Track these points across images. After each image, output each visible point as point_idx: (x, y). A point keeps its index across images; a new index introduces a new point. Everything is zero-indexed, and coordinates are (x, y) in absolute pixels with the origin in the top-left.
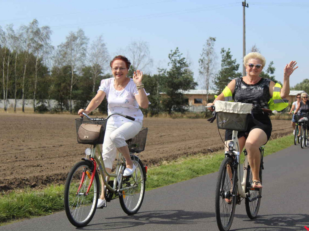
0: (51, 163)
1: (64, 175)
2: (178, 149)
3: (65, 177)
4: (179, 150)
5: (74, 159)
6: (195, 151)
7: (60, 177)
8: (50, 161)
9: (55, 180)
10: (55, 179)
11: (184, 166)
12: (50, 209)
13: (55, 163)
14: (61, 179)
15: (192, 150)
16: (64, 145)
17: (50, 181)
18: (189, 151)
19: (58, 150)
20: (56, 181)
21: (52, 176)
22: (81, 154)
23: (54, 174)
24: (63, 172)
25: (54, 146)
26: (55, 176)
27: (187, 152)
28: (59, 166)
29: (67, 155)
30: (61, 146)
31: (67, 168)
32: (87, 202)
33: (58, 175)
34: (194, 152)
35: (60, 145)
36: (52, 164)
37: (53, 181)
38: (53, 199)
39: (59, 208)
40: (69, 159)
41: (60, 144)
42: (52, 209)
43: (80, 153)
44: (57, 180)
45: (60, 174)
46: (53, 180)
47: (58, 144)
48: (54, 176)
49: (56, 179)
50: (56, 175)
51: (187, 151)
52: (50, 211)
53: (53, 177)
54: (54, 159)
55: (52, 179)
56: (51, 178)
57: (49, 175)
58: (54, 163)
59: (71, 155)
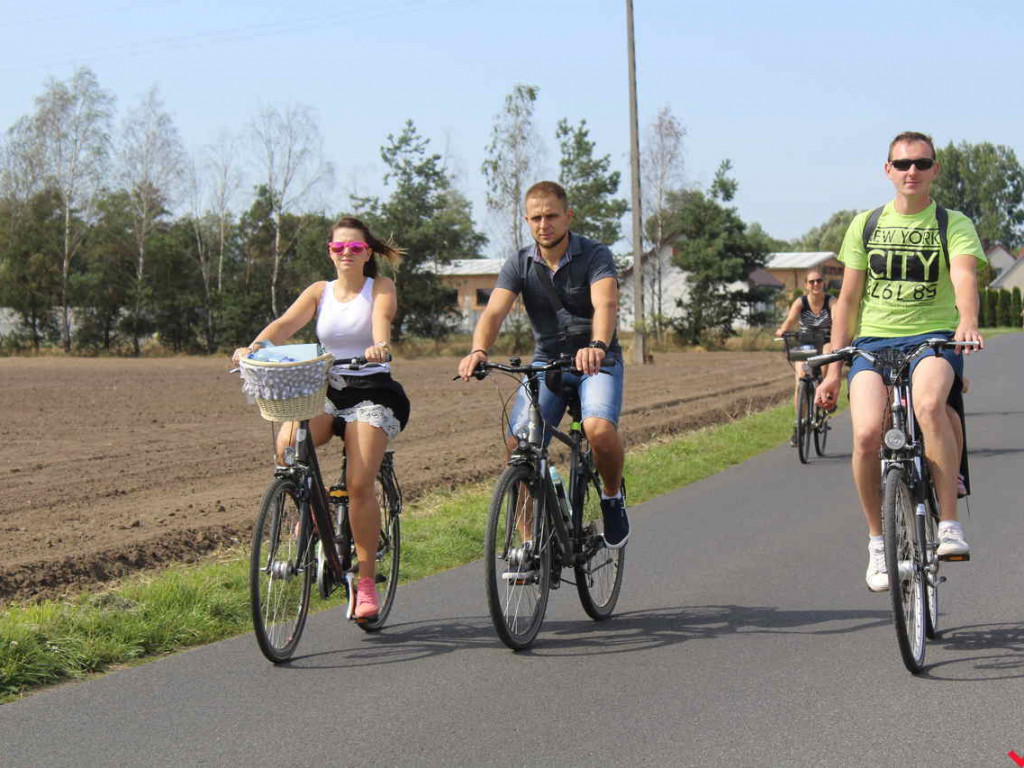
0: (7, 527)
1: (55, 568)
2: (424, 467)
3: (56, 574)
4: (427, 468)
5: (85, 512)
6: (478, 468)
7: (40, 576)
8: (5, 520)
9: (25, 584)
10: (23, 581)
11: (443, 523)
12: (13, 681)
13: (23, 529)
14: (43, 583)
15: (468, 468)
16: (48, 465)
17: (10, 589)
18: (459, 471)
19: (30, 483)
20: (27, 587)
21: (13, 572)
22: (108, 496)
23: (24, 567)
24: (48, 557)
25: (18, 470)
26: (24, 571)
27: (454, 476)
28: (35, 540)
29: (59, 501)
30: (40, 467)
31: (61, 545)
32: (132, 653)
33: (33, 569)
34: (477, 474)
35: (34, 466)
36: (13, 532)
37: (19, 588)
38: (20, 651)
39: (40, 678)
40: (68, 513)
41: (34, 461)
42: (18, 681)
43: (102, 491)
44: (32, 584)
45: (39, 564)
46: (19, 585)
47: (30, 464)
48: (20, 572)
49: (27, 582)
50: (27, 567)
51: (454, 471)
52: (14, 688)
53: (19, 577)
54: (17, 515)
55: (16, 581)
56: (10, 579)
57: (5, 570)
58: (18, 530)
59: (74, 499)
